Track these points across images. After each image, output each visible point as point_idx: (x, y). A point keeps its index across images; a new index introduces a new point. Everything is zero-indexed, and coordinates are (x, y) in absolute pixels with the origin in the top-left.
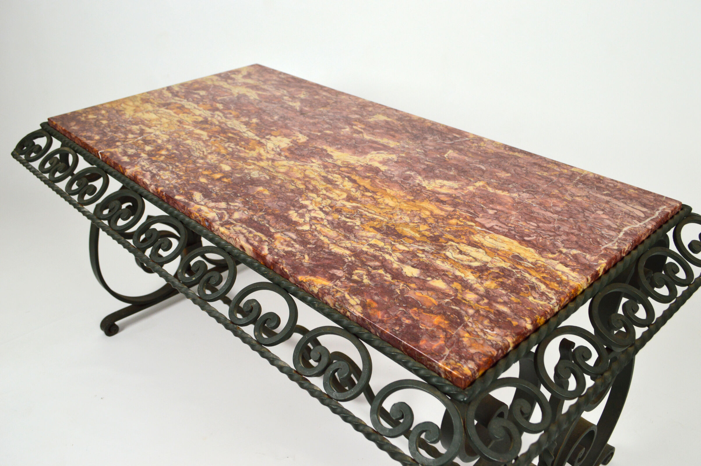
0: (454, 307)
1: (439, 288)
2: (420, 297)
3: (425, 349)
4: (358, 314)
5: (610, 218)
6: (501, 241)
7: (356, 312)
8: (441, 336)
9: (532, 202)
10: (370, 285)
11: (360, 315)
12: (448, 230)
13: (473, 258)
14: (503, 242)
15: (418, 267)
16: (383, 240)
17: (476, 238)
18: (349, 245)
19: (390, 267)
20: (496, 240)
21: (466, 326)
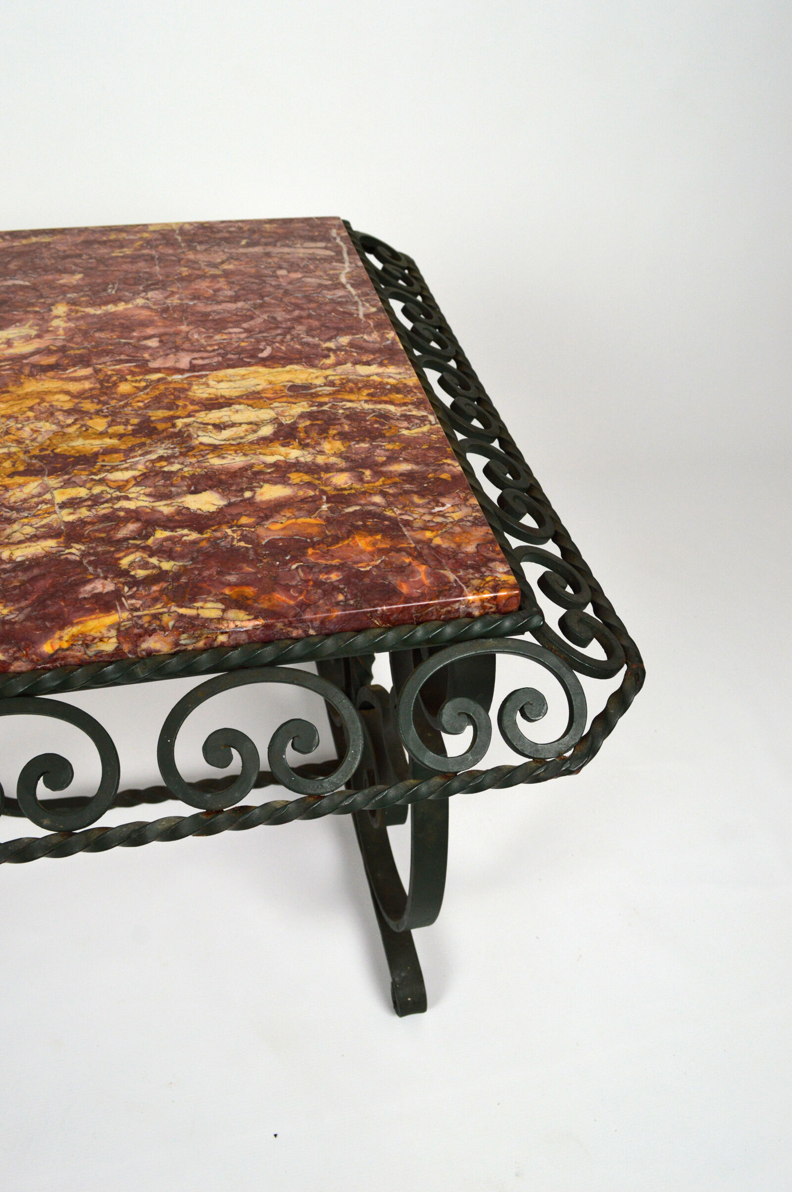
0: (351, 510)
1: (284, 497)
2: (283, 529)
3: (423, 594)
4: (249, 625)
5: (306, 274)
6: (238, 378)
7: (244, 624)
8: (407, 561)
9: (180, 299)
10: (185, 566)
11: (257, 623)
12: (141, 404)
13: (246, 423)
14: (243, 377)
15: (199, 487)
16: (68, 484)
17: (200, 392)
18: (29, 530)
19: (165, 519)
20: (231, 381)
21: (407, 523)
